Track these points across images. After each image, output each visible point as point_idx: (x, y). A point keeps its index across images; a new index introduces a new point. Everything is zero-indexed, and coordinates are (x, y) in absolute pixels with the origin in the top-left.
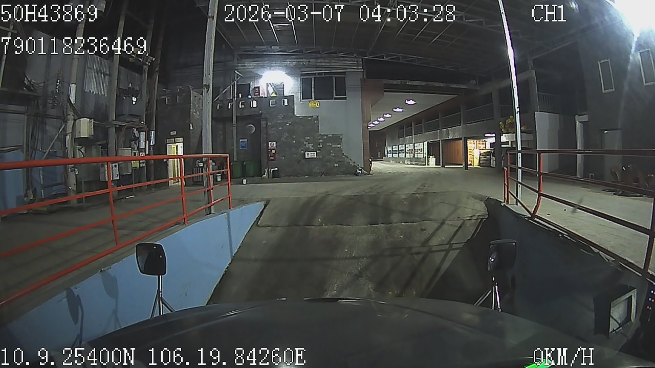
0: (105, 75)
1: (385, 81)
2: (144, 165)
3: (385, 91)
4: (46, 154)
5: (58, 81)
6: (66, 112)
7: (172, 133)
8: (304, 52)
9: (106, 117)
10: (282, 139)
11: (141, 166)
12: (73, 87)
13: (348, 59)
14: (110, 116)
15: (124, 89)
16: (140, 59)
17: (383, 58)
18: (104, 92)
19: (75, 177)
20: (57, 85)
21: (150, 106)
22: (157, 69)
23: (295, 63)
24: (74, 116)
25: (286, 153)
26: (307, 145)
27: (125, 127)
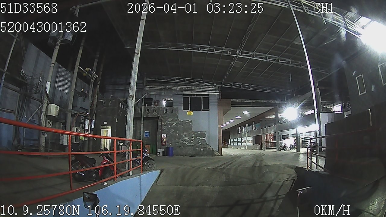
0: (68, 81)
1: (232, 100)
2: (87, 139)
3: (232, 106)
4: (29, 120)
5: (41, 78)
6: (43, 98)
7: (105, 123)
8: (185, 81)
9: (66, 106)
10: (170, 133)
11: (85, 140)
12: (49, 84)
13: (211, 87)
14: (69, 106)
15: (78, 92)
16: (90, 75)
17: (231, 86)
18: (66, 91)
19: (44, 138)
20: (39, 80)
21: (92, 105)
22: (99, 83)
23: (180, 88)
24: (48, 102)
25: (172, 141)
26: (185, 137)
27: (78, 115)
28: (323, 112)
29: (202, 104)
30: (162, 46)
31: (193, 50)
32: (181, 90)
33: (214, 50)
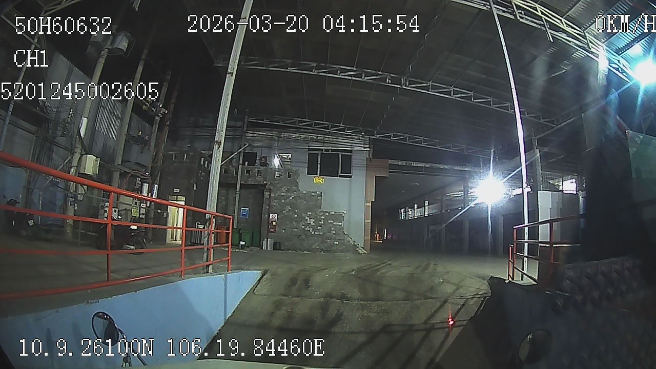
0: (119, 118)
1: (390, 161)
2: (143, 217)
3: (390, 172)
4: (48, 181)
5: (72, 110)
6: (75, 145)
7: (175, 190)
8: (313, 126)
9: (112, 160)
10: (284, 212)
11: (141, 217)
12: (85, 120)
13: (357, 137)
14: (117, 160)
15: (133, 136)
16: (153, 109)
17: (391, 138)
18: (113, 134)
19: (73, 212)
20: (70, 114)
21: (156, 160)
22: (168, 123)
23: (304, 136)
24: (81, 151)
25: (287, 226)
26: (308, 220)
27: (130, 174)
28: (543, 190)
29: (340, 166)
30: (276, 65)
31: (328, 73)
32: (306, 141)
33: (363, 75)
